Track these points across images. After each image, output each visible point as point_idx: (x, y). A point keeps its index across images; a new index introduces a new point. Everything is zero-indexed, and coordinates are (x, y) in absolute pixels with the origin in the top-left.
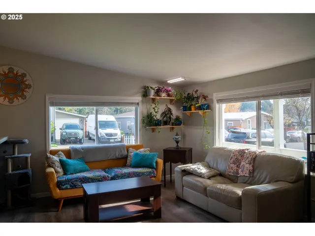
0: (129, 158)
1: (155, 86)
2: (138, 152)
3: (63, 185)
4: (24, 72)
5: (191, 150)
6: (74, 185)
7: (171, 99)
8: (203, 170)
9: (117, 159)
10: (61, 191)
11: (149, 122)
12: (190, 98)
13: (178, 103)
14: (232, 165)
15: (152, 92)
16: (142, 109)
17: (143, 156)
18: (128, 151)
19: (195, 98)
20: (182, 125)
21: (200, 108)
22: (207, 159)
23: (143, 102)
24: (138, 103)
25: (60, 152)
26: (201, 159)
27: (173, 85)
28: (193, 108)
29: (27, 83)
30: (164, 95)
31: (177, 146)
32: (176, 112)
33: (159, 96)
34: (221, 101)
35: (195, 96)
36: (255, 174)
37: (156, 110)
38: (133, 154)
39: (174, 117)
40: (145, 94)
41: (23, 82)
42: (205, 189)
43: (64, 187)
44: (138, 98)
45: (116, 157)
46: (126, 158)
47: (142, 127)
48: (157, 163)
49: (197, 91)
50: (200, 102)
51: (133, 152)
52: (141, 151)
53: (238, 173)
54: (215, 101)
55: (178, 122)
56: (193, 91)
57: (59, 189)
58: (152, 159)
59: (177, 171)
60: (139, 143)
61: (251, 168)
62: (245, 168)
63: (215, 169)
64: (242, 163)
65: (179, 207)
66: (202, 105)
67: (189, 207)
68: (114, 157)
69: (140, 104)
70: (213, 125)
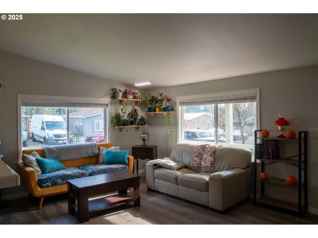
0: (101, 156)
1: (123, 89)
2: (109, 149)
3: (45, 183)
5: (156, 147)
6: (55, 183)
7: (136, 101)
8: (173, 164)
9: (90, 157)
10: (42, 189)
11: (117, 122)
12: (154, 100)
13: (143, 104)
14: (196, 158)
15: (121, 94)
16: (111, 110)
17: (116, 153)
18: (99, 149)
19: (159, 100)
20: (146, 126)
21: (165, 110)
22: (173, 154)
23: (111, 103)
24: (107, 105)
25: (35, 152)
26: (166, 154)
27: (139, 88)
28: (157, 109)
30: (131, 97)
31: (144, 144)
32: (141, 114)
33: (126, 97)
34: (183, 103)
35: (159, 98)
36: (216, 164)
37: (124, 111)
38: (104, 152)
39: (139, 118)
40: (114, 96)
42: (177, 178)
43: (45, 185)
44: (107, 100)
45: (89, 155)
46: (98, 156)
47: (111, 126)
48: (128, 159)
49: (162, 94)
50: (164, 104)
51: (104, 151)
52: (113, 149)
53: (201, 165)
54: (178, 104)
55: (143, 122)
56: (158, 94)
57: (40, 187)
58: (124, 156)
59: (149, 166)
60: (107, 142)
61: (212, 160)
62: (207, 160)
63: (181, 163)
64: (204, 157)
65: (153, 196)
66: (167, 107)
67: (161, 196)
68: (87, 156)
69: (109, 105)
70: (176, 124)
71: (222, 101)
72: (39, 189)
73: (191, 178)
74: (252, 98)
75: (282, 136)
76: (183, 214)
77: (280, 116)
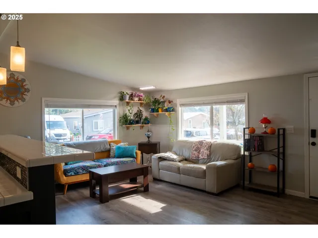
0: (112, 151)
1: (129, 92)
2: (119, 145)
3: (69, 173)
4: (23, 77)
5: (159, 143)
6: (77, 172)
7: (141, 103)
8: (175, 157)
9: (102, 152)
10: (67, 177)
11: (125, 122)
12: (156, 102)
13: (147, 106)
14: (195, 152)
15: (128, 96)
16: (119, 111)
17: (125, 148)
18: (110, 145)
19: (162, 102)
20: (149, 124)
21: (167, 110)
22: (174, 149)
23: (119, 104)
24: (116, 106)
26: (169, 149)
27: (144, 92)
28: (160, 110)
29: (25, 87)
30: (136, 99)
31: (149, 140)
32: (145, 114)
33: (132, 100)
34: (183, 105)
35: (162, 100)
36: (211, 156)
37: (131, 112)
38: (115, 147)
39: (144, 117)
40: (122, 98)
41: (23, 86)
42: (179, 168)
43: (69, 174)
44: (116, 102)
46: (109, 151)
47: (120, 125)
48: (136, 153)
49: (164, 97)
50: (166, 106)
51: (114, 146)
52: (122, 144)
53: (199, 158)
54: (178, 105)
55: (147, 121)
56: (161, 96)
57: (66, 176)
58: (132, 151)
59: (154, 159)
60: (116, 139)
61: (209, 153)
62: (204, 153)
63: (181, 156)
64: (201, 151)
65: (158, 184)
66: (169, 108)
67: (165, 184)
68: (100, 151)
69: (118, 107)
70: (177, 123)
71: (216, 103)
72: (65, 177)
73: (191, 167)
74: (242, 101)
75: (265, 133)
76: (185, 196)
77: (264, 116)
